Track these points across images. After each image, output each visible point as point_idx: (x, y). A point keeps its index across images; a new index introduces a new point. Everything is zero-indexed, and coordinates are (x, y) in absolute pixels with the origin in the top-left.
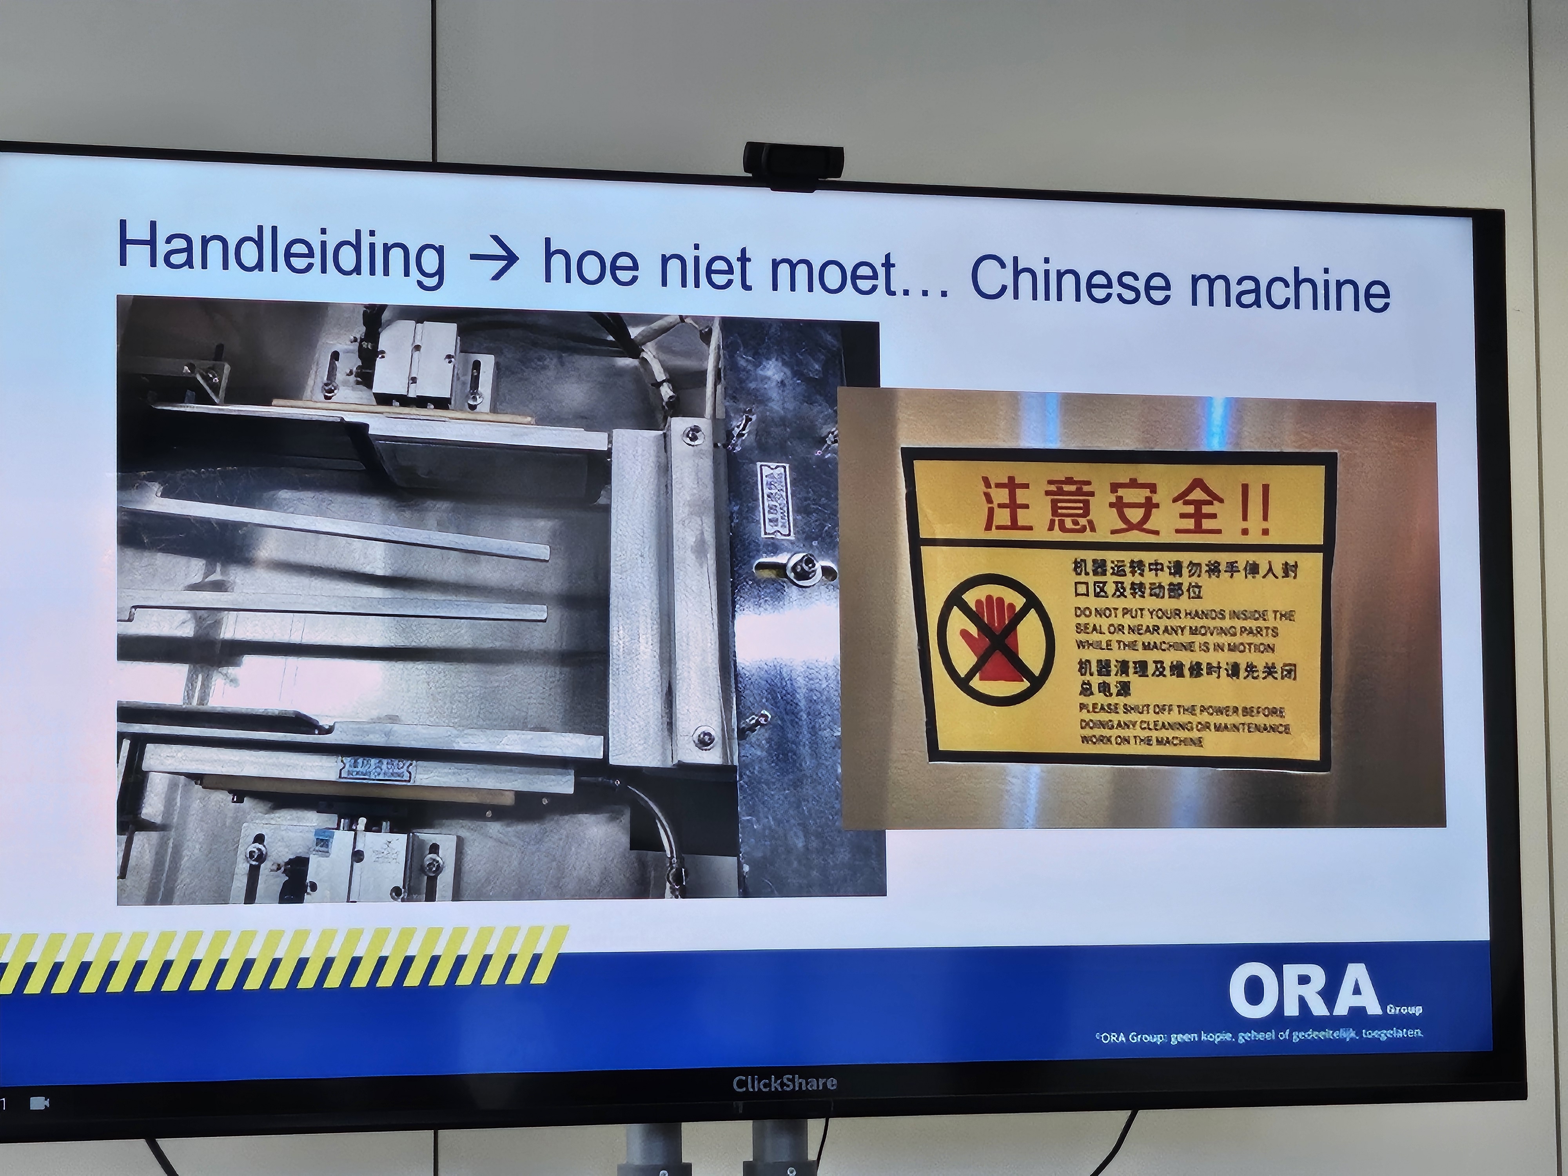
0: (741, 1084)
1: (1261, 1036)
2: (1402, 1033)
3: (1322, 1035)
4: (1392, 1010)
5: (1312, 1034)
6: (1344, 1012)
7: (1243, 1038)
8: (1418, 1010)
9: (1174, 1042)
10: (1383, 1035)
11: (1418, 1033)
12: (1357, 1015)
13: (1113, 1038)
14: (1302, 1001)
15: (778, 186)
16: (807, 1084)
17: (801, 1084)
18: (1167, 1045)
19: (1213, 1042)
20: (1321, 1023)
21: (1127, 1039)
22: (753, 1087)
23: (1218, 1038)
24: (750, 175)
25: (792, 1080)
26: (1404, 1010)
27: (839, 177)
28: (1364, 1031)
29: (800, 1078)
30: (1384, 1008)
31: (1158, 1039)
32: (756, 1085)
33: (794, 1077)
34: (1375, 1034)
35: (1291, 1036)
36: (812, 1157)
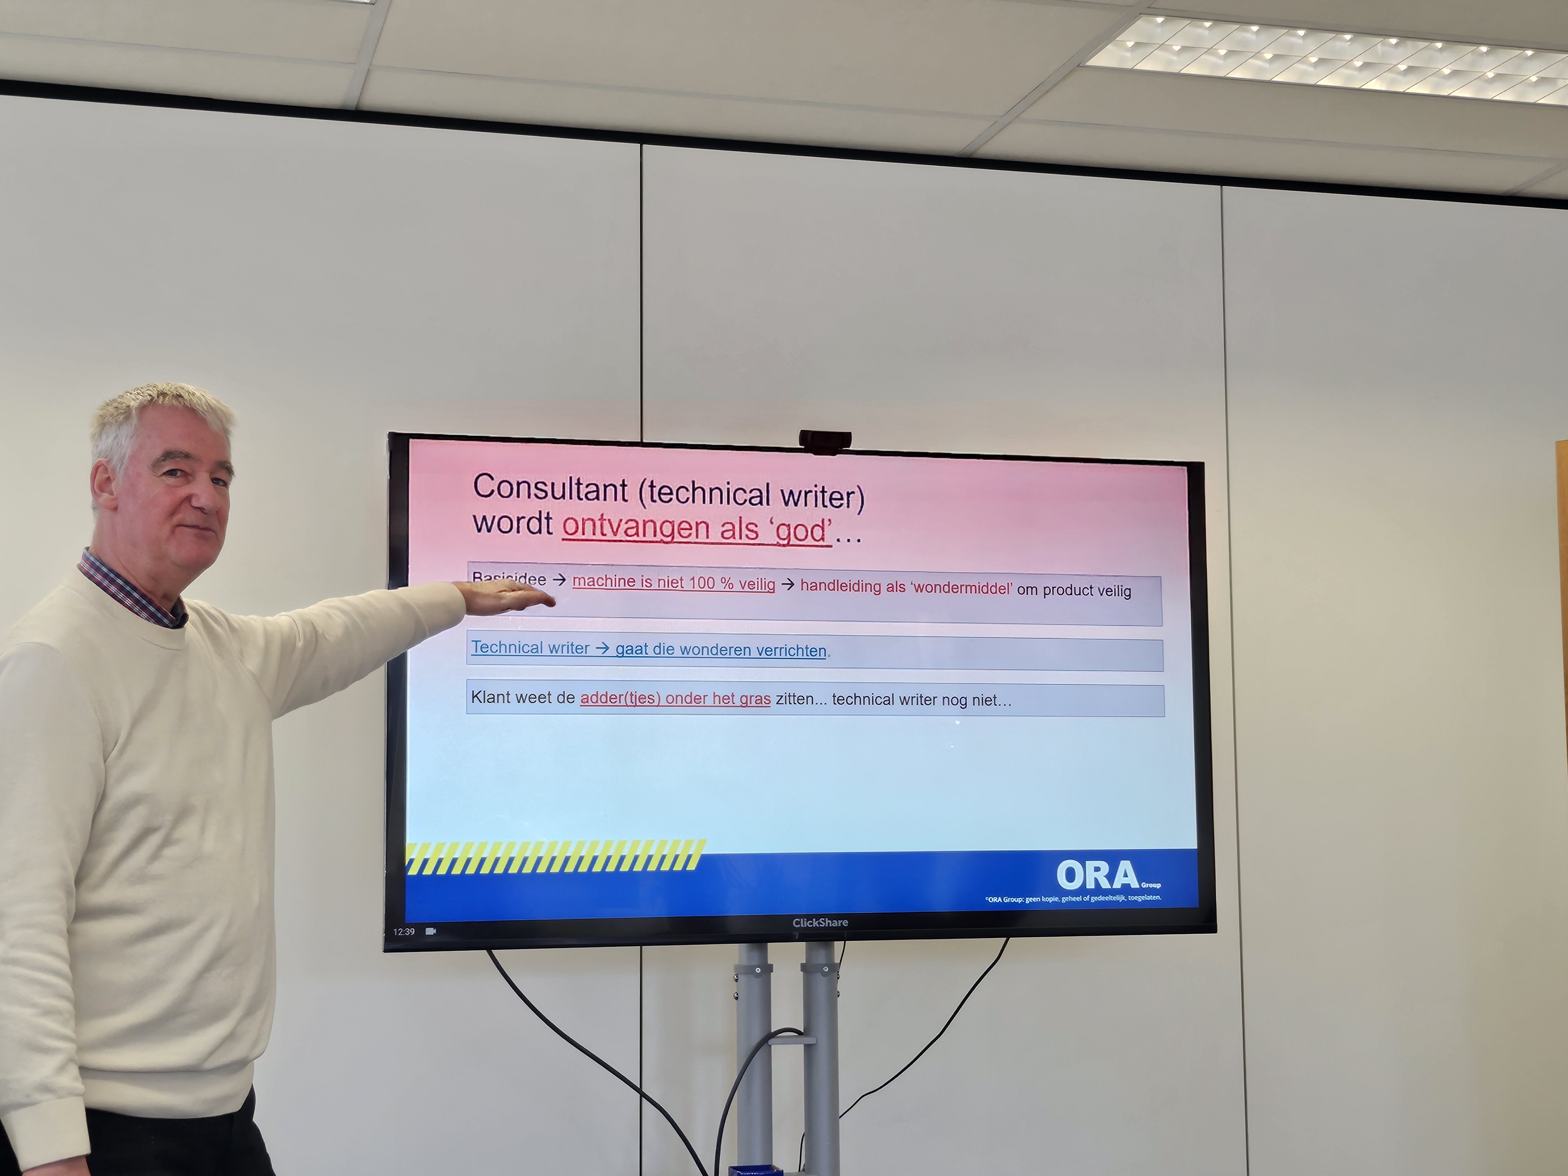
0: (797, 923)
1: (1074, 899)
2: (1150, 898)
3: (1107, 898)
4: (1145, 885)
5: (1101, 898)
6: (1119, 887)
7: (1064, 900)
8: (1158, 886)
9: (1027, 902)
10: (1140, 899)
11: (1158, 898)
12: (1126, 889)
13: (995, 900)
14: (1096, 880)
15: (816, 453)
16: (832, 923)
17: (829, 923)
18: (1023, 903)
19: (1049, 902)
20: (1106, 892)
21: (1002, 900)
22: (804, 925)
23: (1050, 900)
24: (803, 447)
25: (824, 921)
26: (1151, 885)
27: (849, 447)
28: (1129, 896)
29: (829, 920)
30: (1140, 885)
31: (1019, 900)
32: (805, 924)
33: (825, 920)
34: (1135, 898)
35: (1090, 899)
36: (837, 961)
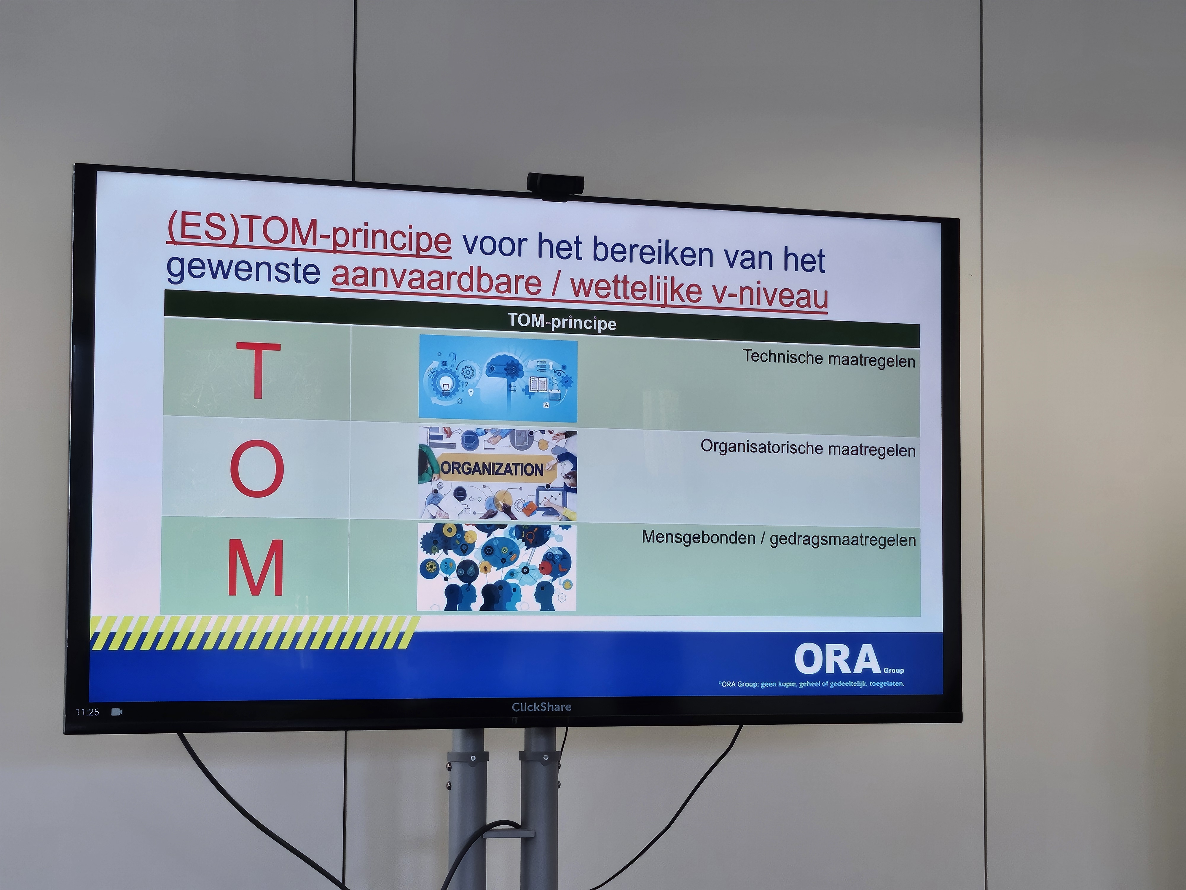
1: (812, 684)
2: (892, 684)
3: (847, 684)
4: (887, 671)
5: (841, 684)
6: (860, 671)
7: (802, 685)
8: (901, 671)
9: (763, 687)
10: (882, 685)
11: (900, 684)
12: (867, 674)
13: (729, 684)
14: (836, 664)
15: (545, 199)
16: (554, 707)
17: (551, 708)
18: (759, 688)
19: (785, 687)
20: (846, 678)
21: (736, 685)
22: (524, 708)
23: (787, 685)
24: (531, 192)
25: (546, 706)
26: (893, 671)
27: (581, 193)
28: (871, 682)
29: (550, 704)
30: (882, 669)
31: (754, 685)
32: (525, 708)
33: (547, 704)
34: (877, 684)
35: (829, 685)
36: (558, 749)
